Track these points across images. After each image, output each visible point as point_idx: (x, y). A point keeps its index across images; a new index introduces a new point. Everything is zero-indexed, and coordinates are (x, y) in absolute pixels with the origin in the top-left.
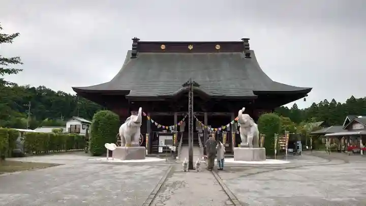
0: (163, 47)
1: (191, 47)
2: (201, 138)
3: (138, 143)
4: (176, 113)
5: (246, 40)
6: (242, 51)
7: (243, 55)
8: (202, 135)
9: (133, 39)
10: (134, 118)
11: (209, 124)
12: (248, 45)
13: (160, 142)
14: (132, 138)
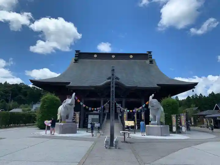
0: (95, 56)
1: (113, 56)
2: (120, 117)
3: (71, 121)
4: (102, 99)
5: (150, 52)
6: (147, 59)
7: (148, 62)
8: (120, 115)
9: (76, 51)
10: (69, 101)
11: (126, 107)
12: (151, 56)
13: (89, 119)
14: (67, 117)
